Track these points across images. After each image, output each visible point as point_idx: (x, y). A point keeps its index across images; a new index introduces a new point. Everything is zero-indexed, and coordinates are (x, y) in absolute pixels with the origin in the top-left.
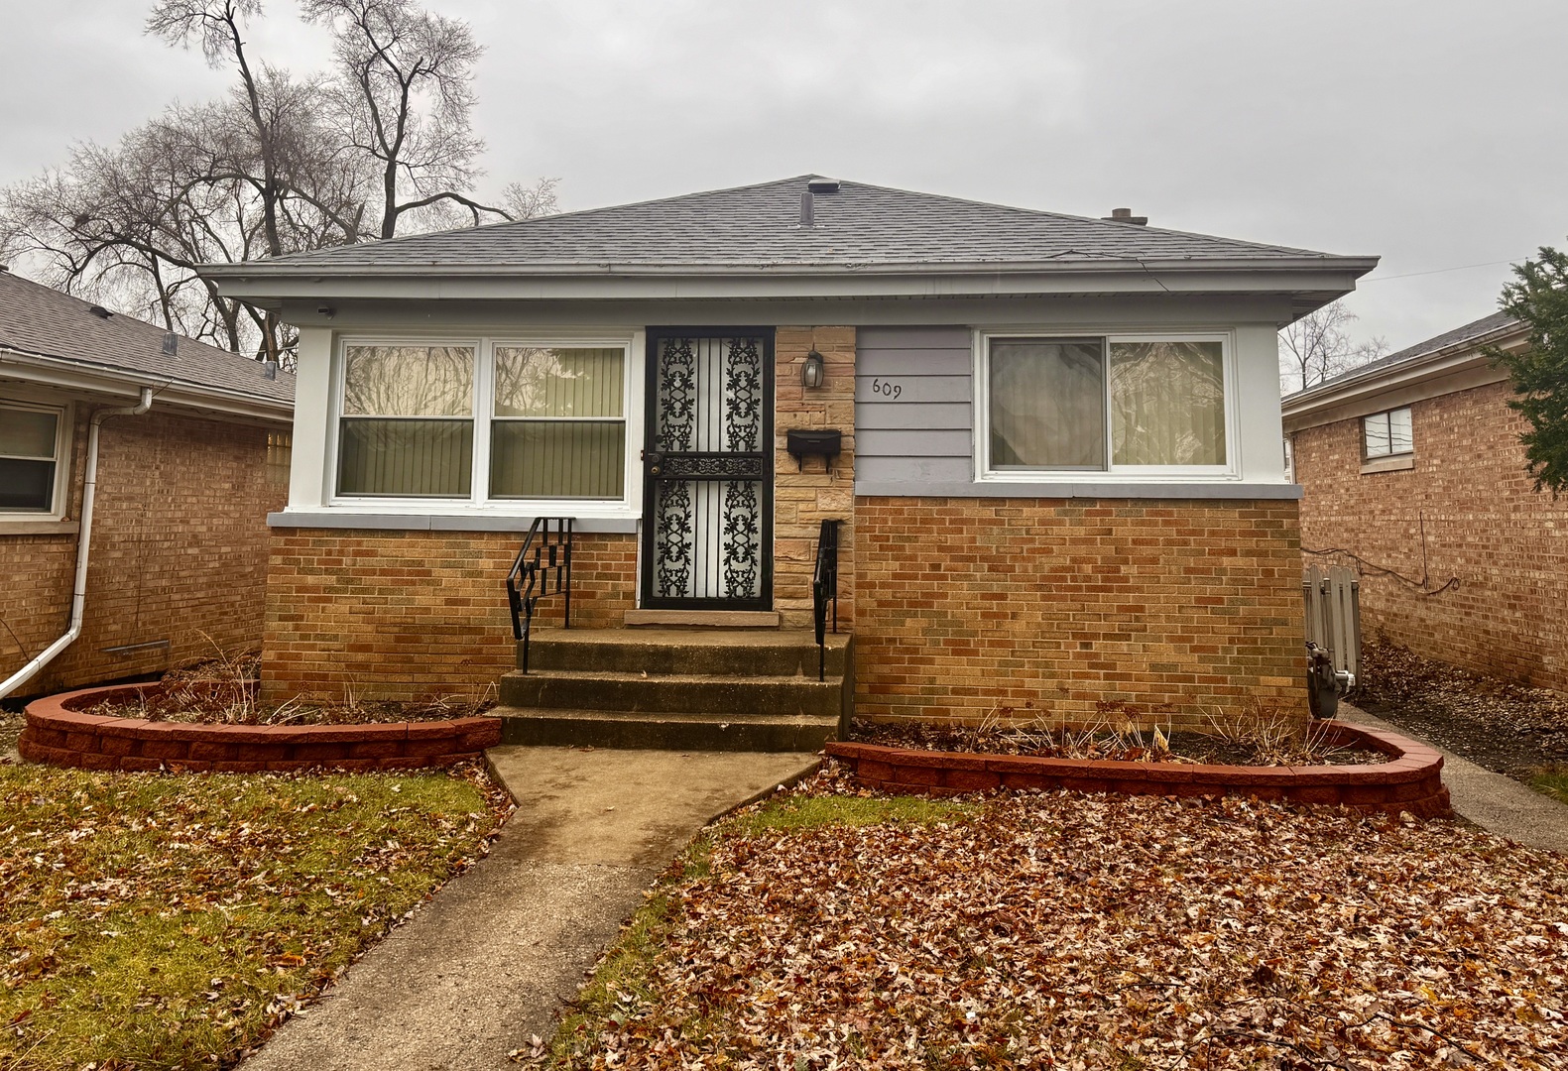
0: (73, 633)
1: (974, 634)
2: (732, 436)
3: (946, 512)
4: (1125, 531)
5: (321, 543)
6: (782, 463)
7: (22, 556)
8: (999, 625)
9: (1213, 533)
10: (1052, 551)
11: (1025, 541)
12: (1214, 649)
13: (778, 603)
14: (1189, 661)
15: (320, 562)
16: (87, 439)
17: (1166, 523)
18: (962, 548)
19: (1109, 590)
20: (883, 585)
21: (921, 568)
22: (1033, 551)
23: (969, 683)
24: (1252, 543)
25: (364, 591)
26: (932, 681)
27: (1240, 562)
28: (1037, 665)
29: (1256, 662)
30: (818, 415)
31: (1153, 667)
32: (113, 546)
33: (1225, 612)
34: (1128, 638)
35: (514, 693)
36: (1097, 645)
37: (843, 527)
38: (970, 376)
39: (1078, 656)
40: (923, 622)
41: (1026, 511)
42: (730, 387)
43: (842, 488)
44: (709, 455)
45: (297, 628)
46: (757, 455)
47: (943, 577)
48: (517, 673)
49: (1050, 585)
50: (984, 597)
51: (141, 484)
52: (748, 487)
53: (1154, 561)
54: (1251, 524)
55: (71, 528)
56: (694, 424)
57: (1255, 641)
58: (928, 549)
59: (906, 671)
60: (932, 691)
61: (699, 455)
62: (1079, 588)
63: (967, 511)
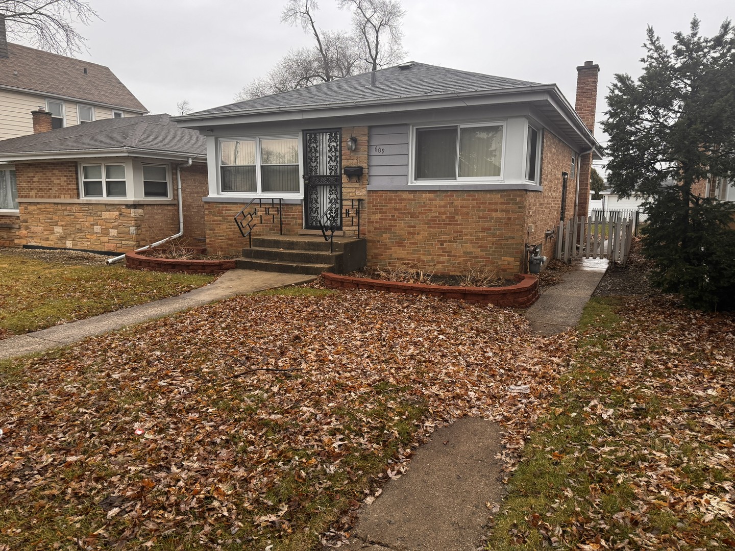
0: (180, 234)
1: (405, 240)
2: (330, 169)
3: (398, 196)
4: (458, 203)
5: (217, 207)
6: (345, 179)
7: (157, 210)
8: (413, 237)
9: (490, 203)
10: (432, 210)
11: (423, 207)
12: (486, 247)
13: (344, 228)
14: (477, 251)
15: (217, 213)
16: (176, 174)
17: (473, 200)
18: (402, 209)
19: (451, 225)
20: (376, 222)
21: (388, 216)
22: (425, 210)
23: (403, 256)
24: (504, 207)
25: (228, 222)
26: (391, 255)
27: (499, 214)
28: (425, 251)
29: (501, 252)
30: (355, 161)
31: (464, 253)
32: (193, 208)
33: (491, 233)
34: (456, 242)
35: (247, 254)
36: (445, 245)
37: (363, 202)
38: (408, 144)
39: (439, 248)
40: (389, 235)
41: (424, 195)
42: (329, 151)
43: (363, 188)
44: (323, 176)
45: (213, 233)
46: (337, 176)
47: (396, 220)
48: (249, 248)
49: (431, 223)
50: (408, 227)
51: (202, 189)
52: (335, 187)
53: (468, 214)
54: (504, 200)
55: (175, 202)
56: (318, 165)
57: (501, 244)
58: (391, 209)
59: (383, 252)
60: (391, 259)
61: (321, 176)
62: (441, 224)
63: (404, 196)
